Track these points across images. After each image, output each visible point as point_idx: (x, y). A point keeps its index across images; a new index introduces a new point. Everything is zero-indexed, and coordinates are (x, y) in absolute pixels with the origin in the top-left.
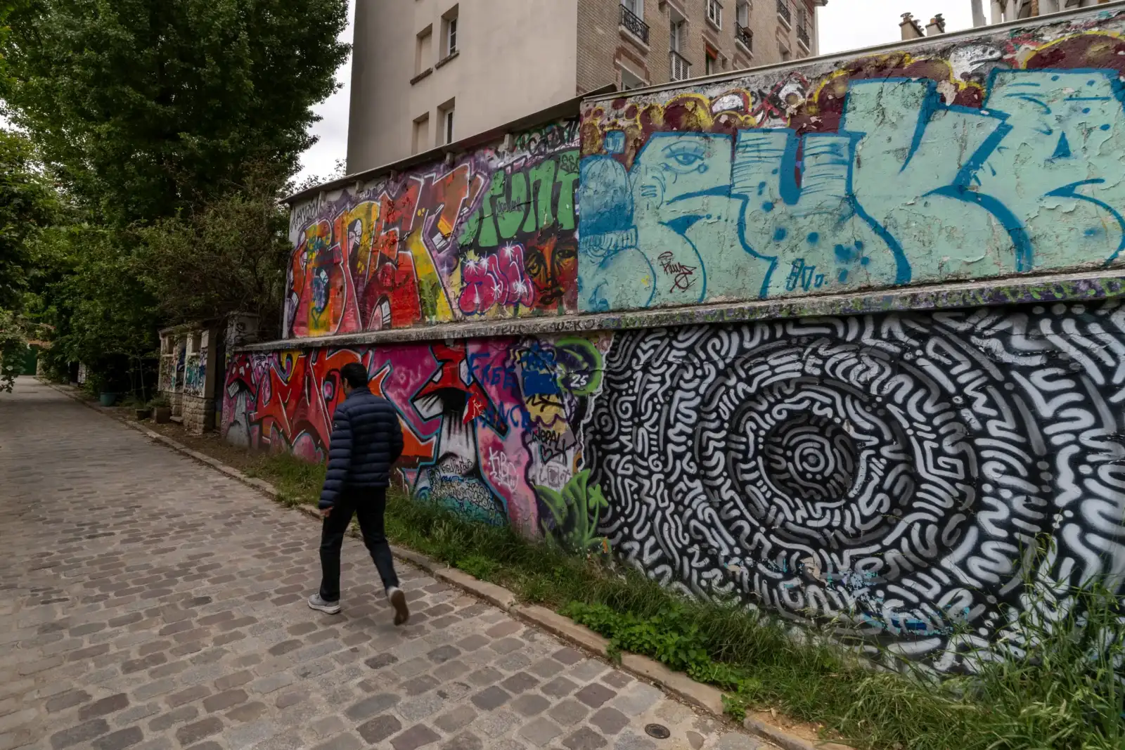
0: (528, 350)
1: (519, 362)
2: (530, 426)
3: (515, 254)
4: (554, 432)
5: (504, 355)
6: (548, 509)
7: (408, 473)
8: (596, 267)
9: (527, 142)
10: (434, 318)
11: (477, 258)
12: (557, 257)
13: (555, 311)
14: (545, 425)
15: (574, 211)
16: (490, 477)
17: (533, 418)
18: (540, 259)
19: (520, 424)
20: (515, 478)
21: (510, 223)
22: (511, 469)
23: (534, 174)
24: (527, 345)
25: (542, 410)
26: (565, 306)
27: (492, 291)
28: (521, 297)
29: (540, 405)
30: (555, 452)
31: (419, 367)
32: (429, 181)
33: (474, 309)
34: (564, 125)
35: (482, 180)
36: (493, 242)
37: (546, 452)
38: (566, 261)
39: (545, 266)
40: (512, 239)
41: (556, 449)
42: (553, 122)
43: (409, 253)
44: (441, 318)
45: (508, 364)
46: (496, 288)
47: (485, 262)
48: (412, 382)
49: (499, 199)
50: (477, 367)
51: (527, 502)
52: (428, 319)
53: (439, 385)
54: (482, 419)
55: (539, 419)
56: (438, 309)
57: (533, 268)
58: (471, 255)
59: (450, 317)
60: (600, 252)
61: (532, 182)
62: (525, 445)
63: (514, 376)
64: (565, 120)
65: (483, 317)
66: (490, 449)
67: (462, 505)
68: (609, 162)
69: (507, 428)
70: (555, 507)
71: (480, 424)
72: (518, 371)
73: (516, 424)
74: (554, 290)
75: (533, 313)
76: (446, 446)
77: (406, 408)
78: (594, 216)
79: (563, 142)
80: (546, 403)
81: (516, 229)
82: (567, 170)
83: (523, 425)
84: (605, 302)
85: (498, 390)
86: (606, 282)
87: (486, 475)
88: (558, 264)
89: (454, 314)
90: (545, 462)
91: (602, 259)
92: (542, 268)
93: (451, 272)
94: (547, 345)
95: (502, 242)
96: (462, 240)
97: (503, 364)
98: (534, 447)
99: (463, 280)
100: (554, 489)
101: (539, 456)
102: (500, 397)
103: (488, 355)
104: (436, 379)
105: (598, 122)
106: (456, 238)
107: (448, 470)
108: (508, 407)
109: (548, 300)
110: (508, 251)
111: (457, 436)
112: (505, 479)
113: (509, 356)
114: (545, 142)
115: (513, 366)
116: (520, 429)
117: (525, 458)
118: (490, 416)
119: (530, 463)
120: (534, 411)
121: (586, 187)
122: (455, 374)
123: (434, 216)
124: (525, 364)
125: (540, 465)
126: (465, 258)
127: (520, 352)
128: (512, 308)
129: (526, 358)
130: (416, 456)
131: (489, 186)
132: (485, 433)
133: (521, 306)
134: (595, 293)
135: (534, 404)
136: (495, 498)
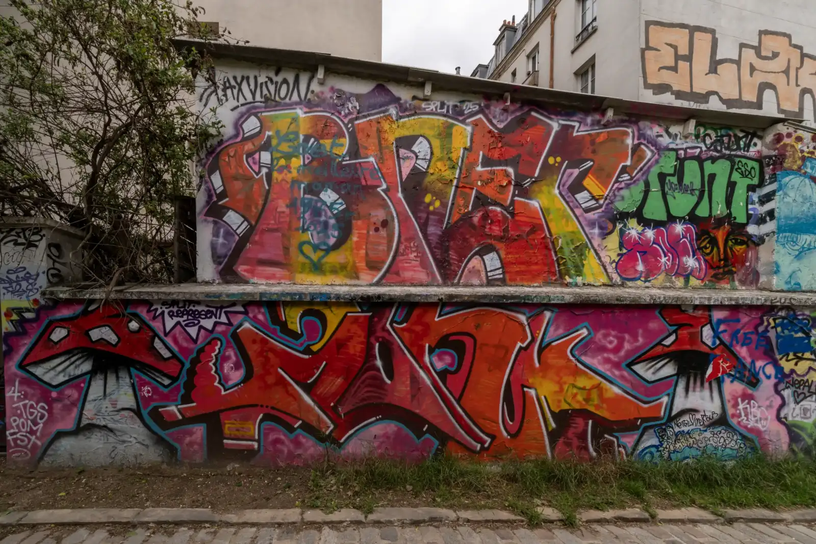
0: (783, 318)
1: (772, 328)
2: (783, 378)
3: (686, 233)
4: (808, 380)
5: (758, 321)
6: (800, 436)
7: (623, 437)
8: (793, 257)
9: (702, 135)
10: (579, 280)
11: (640, 228)
12: (730, 243)
13: (728, 286)
14: (798, 375)
15: (747, 210)
16: (739, 423)
17: (787, 371)
18: (714, 242)
19: (773, 376)
20: (766, 419)
21: (682, 204)
22: (762, 412)
23: (709, 168)
24: (782, 313)
25: (796, 364)
26: (737, 283)
27: (659, 262)
28: (692, 270)
29: (794, 361)
30: (808, 394)
31: (640, 331)
32: (566, 129)
33: (638, 276)
34: (741, 135)
35: (649, 154)
36: (662, 216)
37: (798, 395)
38: (738, 247)
39: (718, 248)
40: (684, 218)
41: (809, 392)
42: (729, 128)
43: (535, 204)
44: (590, 279)
45: (761, 329)
46: (664, 260)
47: (650, 234)
48: (627, 346)
49: (668, 178)
50: (725, 331)
51: (778, 433)
52: (568, 279)
53: (671, 348)
54: (729, 375)
55: (793, 371)
56: (586, 270)
57: (706, 248)
58: (633, 223)
59: (604, 279)
60: (797, 247)
61: (706, 174)
62: (778, 392)
63: (768, 340)
64: (742, 131)
65: (647, 284)
66: (739, 400)
67: (704, 452)
68: (807, 181)
69: (758, 381)
70: (807, 434)
71: (727, 380)
72: (772, 334)
73: (769, 377)
74: (726, 269)
75: (705, 285)
76: (680, 403)
77: (617, 373)
78: (791, 219)
79: (739, 148)
80: (801, 359)
81: (688, 211)
82: (742, 174)
83: (776, 377)
84: (799, 284)
85: (749, 350)
86: (800, 270)
87: (734, 422)
88: (731, 249)
89: (611, 279)
90: (797, 403)
91: (797, 253)
92: (715, 249)
93: (605, 234)
94: (803, 315)
95: (672, 219)
96: (621, 206)
97: (756, 328)
98: (787, 393)
99: (621, 246)
100: (805, 421)
101: (792, 399)
102: (751, 356)
103: (738, 321)
104: (668, 342)
105: (799, 146)
106: (612, 202)
107: (686, 425)
108: (759, 364)
109: (720, 276)
110: (679, 228)
111: (698, 393)
112: (757, 421)
113: (762, 323)
114: (719, 140)
115: (766, 331)
116: (773, 381)
117: (778, 401)
118: (739, 372)
119: (783, 404)
120: (787, 366)
121: (786, 194)
122: (696, 338)
123: (576, 172)
124: (779, 329)
125: (792, 405)
126: (625, 226)
127: (774, 320)
128: (682, 280)
129: (781, 325)
130: (637, 419)
131: (657, 162)
132: (732, 387)
133: (691, 278)
134: (790, 277)
135: (787, 361)
136: (744, 437)
